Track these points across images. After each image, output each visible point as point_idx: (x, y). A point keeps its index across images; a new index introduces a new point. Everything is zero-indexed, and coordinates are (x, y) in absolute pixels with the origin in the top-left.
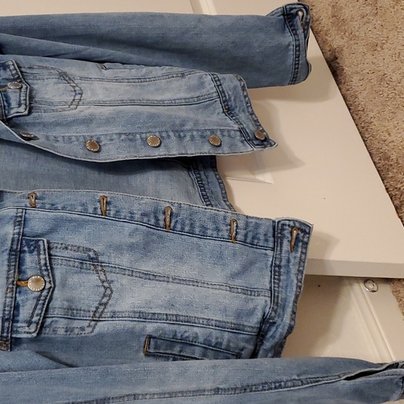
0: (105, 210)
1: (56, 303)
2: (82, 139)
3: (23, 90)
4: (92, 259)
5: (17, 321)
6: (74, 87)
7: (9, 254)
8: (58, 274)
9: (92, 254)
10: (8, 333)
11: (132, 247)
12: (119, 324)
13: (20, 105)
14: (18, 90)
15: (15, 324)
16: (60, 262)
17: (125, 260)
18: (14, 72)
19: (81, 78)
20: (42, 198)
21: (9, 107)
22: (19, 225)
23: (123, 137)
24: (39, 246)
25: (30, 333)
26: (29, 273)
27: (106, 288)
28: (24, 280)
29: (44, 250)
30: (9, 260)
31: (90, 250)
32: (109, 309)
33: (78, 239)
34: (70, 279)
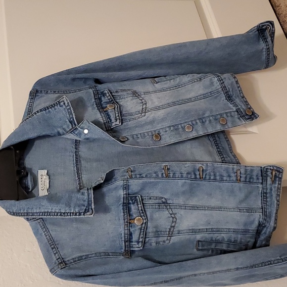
0: (167, 174)
1: (150, 230)
2: (150, 134)
3: (116, 109)
4: (164, 202)
5: (132, 242)
6: (141, 100)
7: (123, 206)
8: (148, 214)
9: (163, 200)
10: (128, 248)
11: (184, 193)
12: (182, 237)
13: (116, 120)
14: (113, 110)
15: (131, 243)
16: (148, 207)
17: (181, 201)
18: (109, 97)
19: (144, 93)
20: (134, 171)
21: (111, 121)
22: (126, 189)
23: (172, 128)
24: (137, 199)
25: (139, 247)
26: (135, 216)
27: (173, 218)
28: (133, 220)
29: (140, 202)
30: (123, 209)
31: (162, 198)
32: (176, 229)
33: (156, 193)
34: (154, 215)
